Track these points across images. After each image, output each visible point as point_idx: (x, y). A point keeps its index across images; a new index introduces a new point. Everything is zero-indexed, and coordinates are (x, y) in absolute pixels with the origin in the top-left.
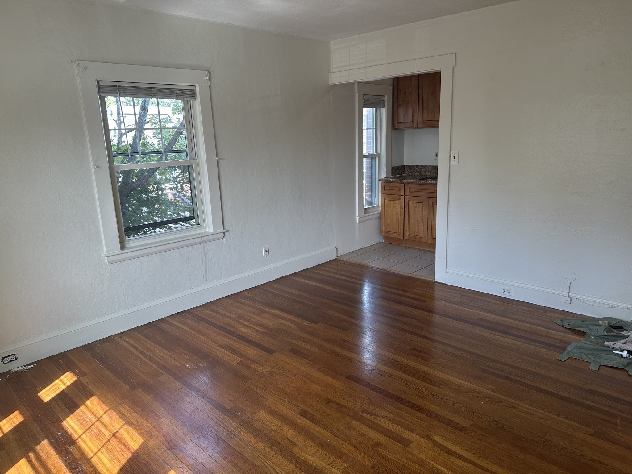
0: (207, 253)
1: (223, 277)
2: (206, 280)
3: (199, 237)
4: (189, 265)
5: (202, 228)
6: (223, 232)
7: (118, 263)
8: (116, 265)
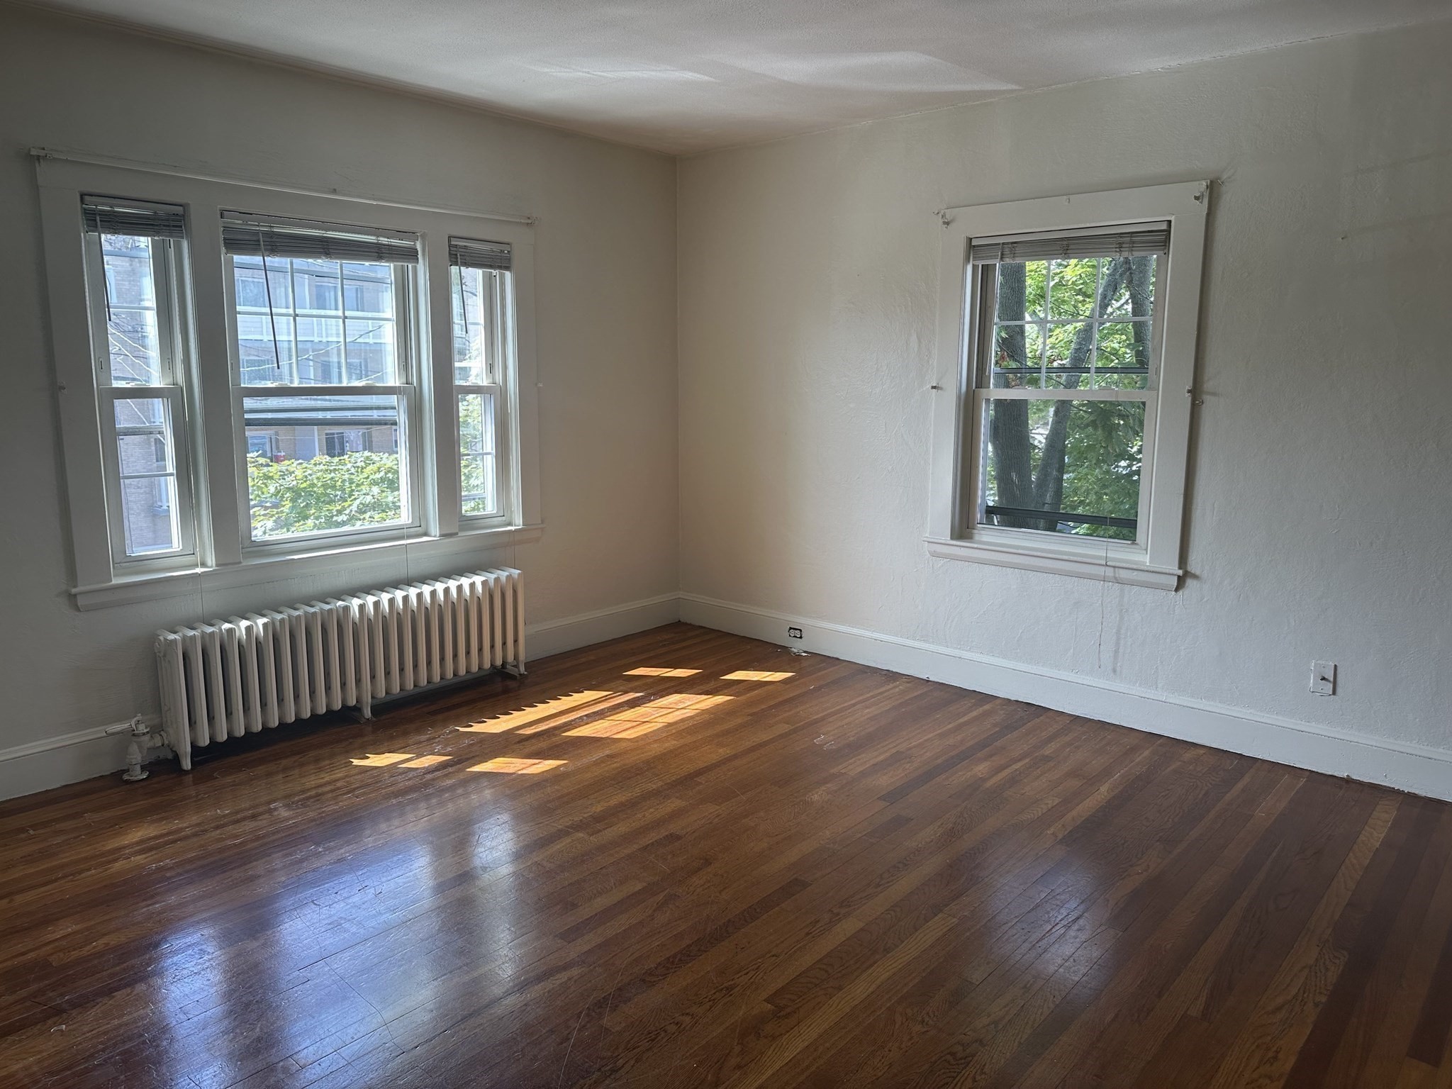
0: (1127, 611)
1: (1160, 685)
2: (1114, 671)
3: (1103, 565)
4: (1077, 618)
5: (1138, 551)
6: (1175, 575)
7: (945, 560)
8: (942, 561)
